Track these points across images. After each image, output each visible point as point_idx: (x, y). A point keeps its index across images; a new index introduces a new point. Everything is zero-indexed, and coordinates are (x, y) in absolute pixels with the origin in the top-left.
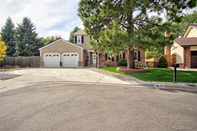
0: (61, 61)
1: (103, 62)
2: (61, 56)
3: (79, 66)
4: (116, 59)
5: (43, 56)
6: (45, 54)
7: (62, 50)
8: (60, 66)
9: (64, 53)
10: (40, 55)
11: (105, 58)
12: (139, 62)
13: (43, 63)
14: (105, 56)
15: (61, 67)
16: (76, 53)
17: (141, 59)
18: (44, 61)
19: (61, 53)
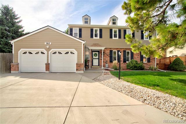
0: (48, 61)
1: (107, 63)
2: (48, 54)
3: (77, 70)
4: (123, 60)
5: (18, 54)
6: (22, 49)
7: (50, 44)
8: (46, 70)
9: (52, 50)
10: (12, 52)
11: (109, 58)
12: (149, 63)
13: (18, 64)
14: (109, 55)
15: (48, 72)
16: (74, 50)
17: (151, 61)
18: (19, 62)
19: (48, 50)
